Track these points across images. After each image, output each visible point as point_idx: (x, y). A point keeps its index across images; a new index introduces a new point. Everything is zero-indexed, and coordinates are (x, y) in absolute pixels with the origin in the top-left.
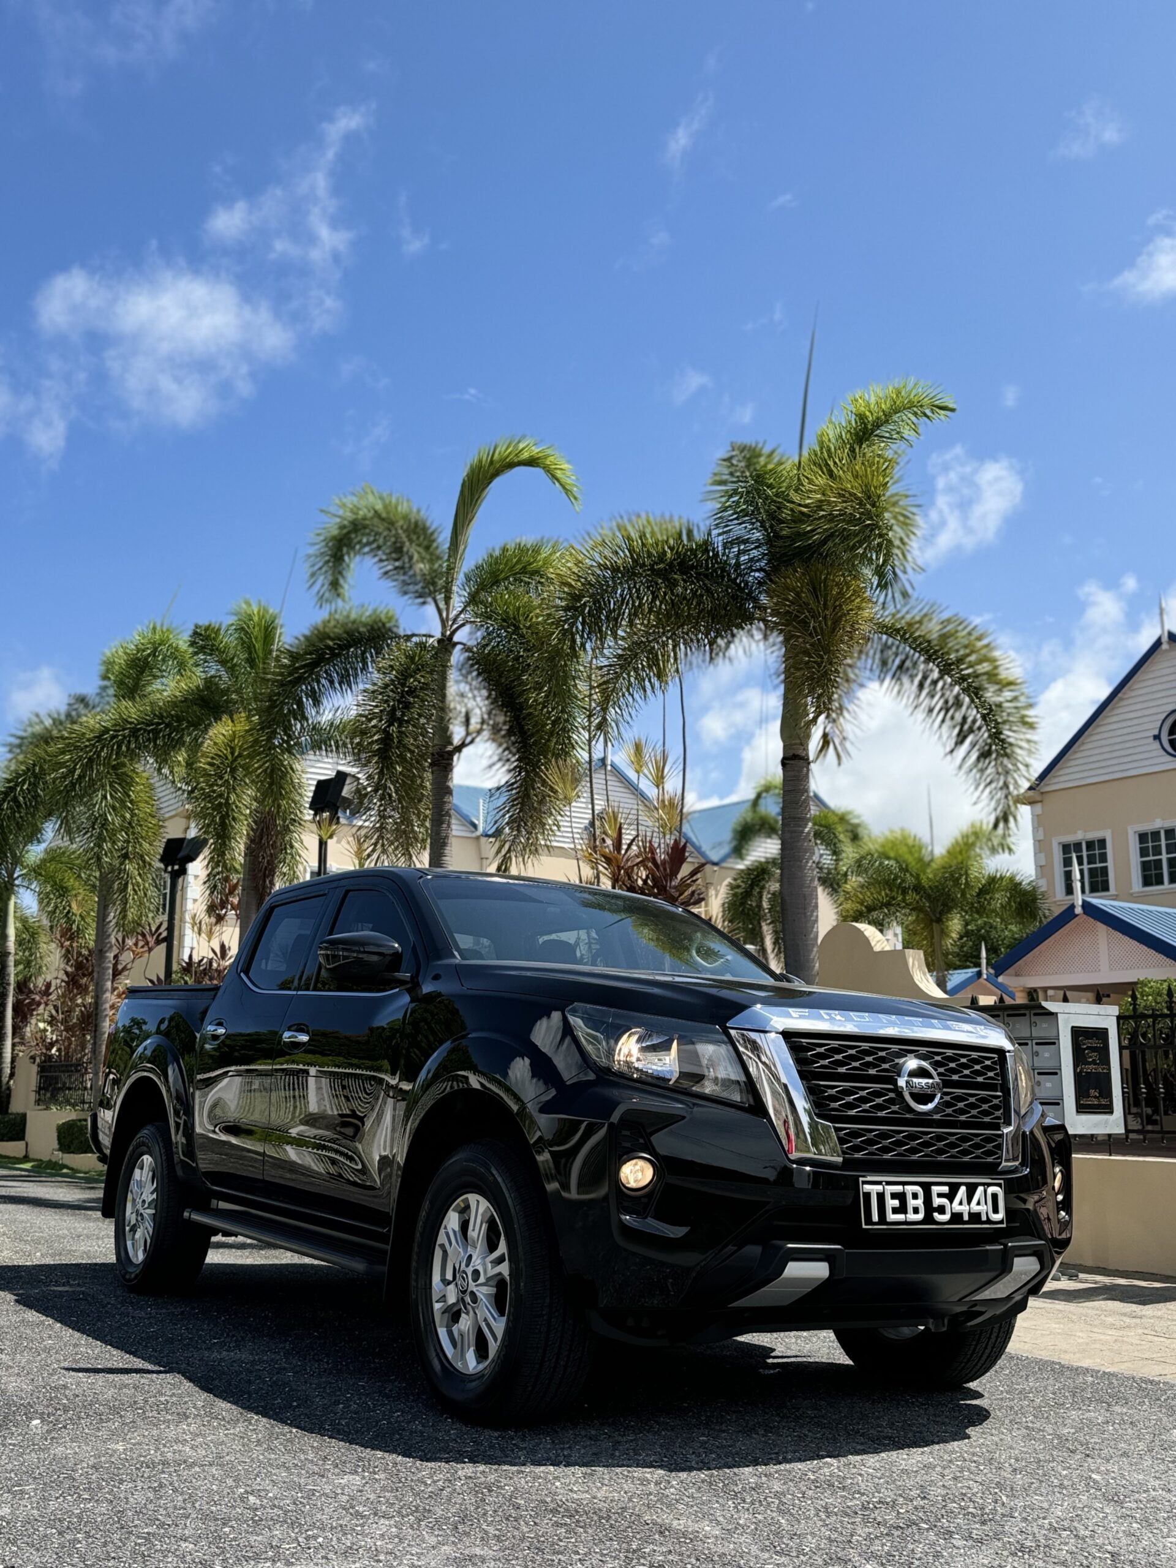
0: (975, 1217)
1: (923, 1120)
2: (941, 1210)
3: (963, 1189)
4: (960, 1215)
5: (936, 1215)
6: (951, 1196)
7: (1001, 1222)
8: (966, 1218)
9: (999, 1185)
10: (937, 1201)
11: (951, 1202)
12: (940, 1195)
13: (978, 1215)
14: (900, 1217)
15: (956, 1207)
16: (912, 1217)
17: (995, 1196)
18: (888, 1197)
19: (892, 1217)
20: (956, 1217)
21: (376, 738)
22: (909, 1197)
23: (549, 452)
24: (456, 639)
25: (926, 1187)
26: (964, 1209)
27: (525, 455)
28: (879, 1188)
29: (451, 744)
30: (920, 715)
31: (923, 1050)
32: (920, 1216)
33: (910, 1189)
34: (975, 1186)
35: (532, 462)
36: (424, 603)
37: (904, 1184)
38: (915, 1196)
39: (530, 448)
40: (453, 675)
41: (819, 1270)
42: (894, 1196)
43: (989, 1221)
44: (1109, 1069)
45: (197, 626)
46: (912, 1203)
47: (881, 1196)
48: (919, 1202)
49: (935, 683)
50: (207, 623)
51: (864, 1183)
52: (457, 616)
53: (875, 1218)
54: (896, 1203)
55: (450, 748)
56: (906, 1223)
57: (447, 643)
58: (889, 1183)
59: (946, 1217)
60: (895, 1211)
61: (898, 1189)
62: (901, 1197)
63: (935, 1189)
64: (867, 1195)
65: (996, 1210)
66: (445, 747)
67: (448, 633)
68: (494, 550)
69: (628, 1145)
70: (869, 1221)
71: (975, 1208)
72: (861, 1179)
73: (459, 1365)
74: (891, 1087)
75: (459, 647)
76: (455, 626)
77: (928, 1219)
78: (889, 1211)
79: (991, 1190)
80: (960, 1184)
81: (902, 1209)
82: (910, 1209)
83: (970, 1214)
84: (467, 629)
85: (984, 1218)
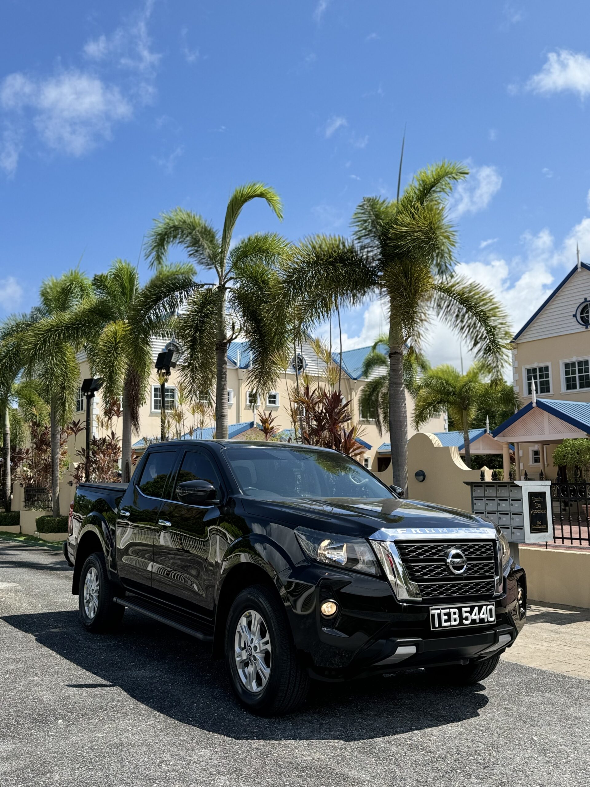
0: (482, 620)
1: (459, 578)
2: (467, 618)
3: (476, 608)
4: (475, 620)
5: (464, 621)
6: (471, 612)
7: (494, 621)
8: (478, 621)
9: (493, 605)
10: (465, 615)
11: (471, 615)
12: (466, 612)
13: (483, 619)
14: (448, 624)
15: (473, 617)
16: (453, 623)
17: (491, 610)
18: (442, 615)
19: (444, 624)
20: (474, 621)
21: (189, 339)
22: (452, 614)
23: (270, 190)
24: (226, 286)
25: (460, 609)
26: (477, 617)
27: (258, 192)
28: (439, 611)
29: (226, 339)
30: (457, 330)
31: (458, 544)
32: (457, 623)
33: (452, 611)
34: (482, 606)
35: (261, 195)
36: (210, 268)
37: (450, 608)
38: (455, 614)
39: (260, 188)
40: (226, 304)
41: (412, 650)
42: (445, 614)
43: (488, 622)
44: (546, 511)
45: (96, 276)
46: (453, 617)
47: (439, 615)
48: (457, 616)
49: (464, 316)
50: (100, 274)
51: (432, 609)
52: (227, 274)
53: (437, 625)
54: (446, 617)
55: (225, 341)
56: (451, 626)
57: (222, 288)
58: (443, 609)
59: (469, 622)
60: (446, 621)
61: (447, 611)
62: (448, 615)
63: (464, 610)
64: (433, 615)
65: (491, 616)
66: (223, 340)
67: (223, 283)
68: (244, 240)
69: (325, 596)
70: (434, 627)
71: (482, 616)
72: (430, 608)
73: (249, 687)
74: (444, 563)
75: (228, 290)
76: (226, 280)
77: (461, 623)
78: (443, 621)
79: (489, 607)
80: (475, 606)
81: (449, 620)
82: (452, 620)
83: (480, 619)
84: (232, 282)
85: (486, 620)
